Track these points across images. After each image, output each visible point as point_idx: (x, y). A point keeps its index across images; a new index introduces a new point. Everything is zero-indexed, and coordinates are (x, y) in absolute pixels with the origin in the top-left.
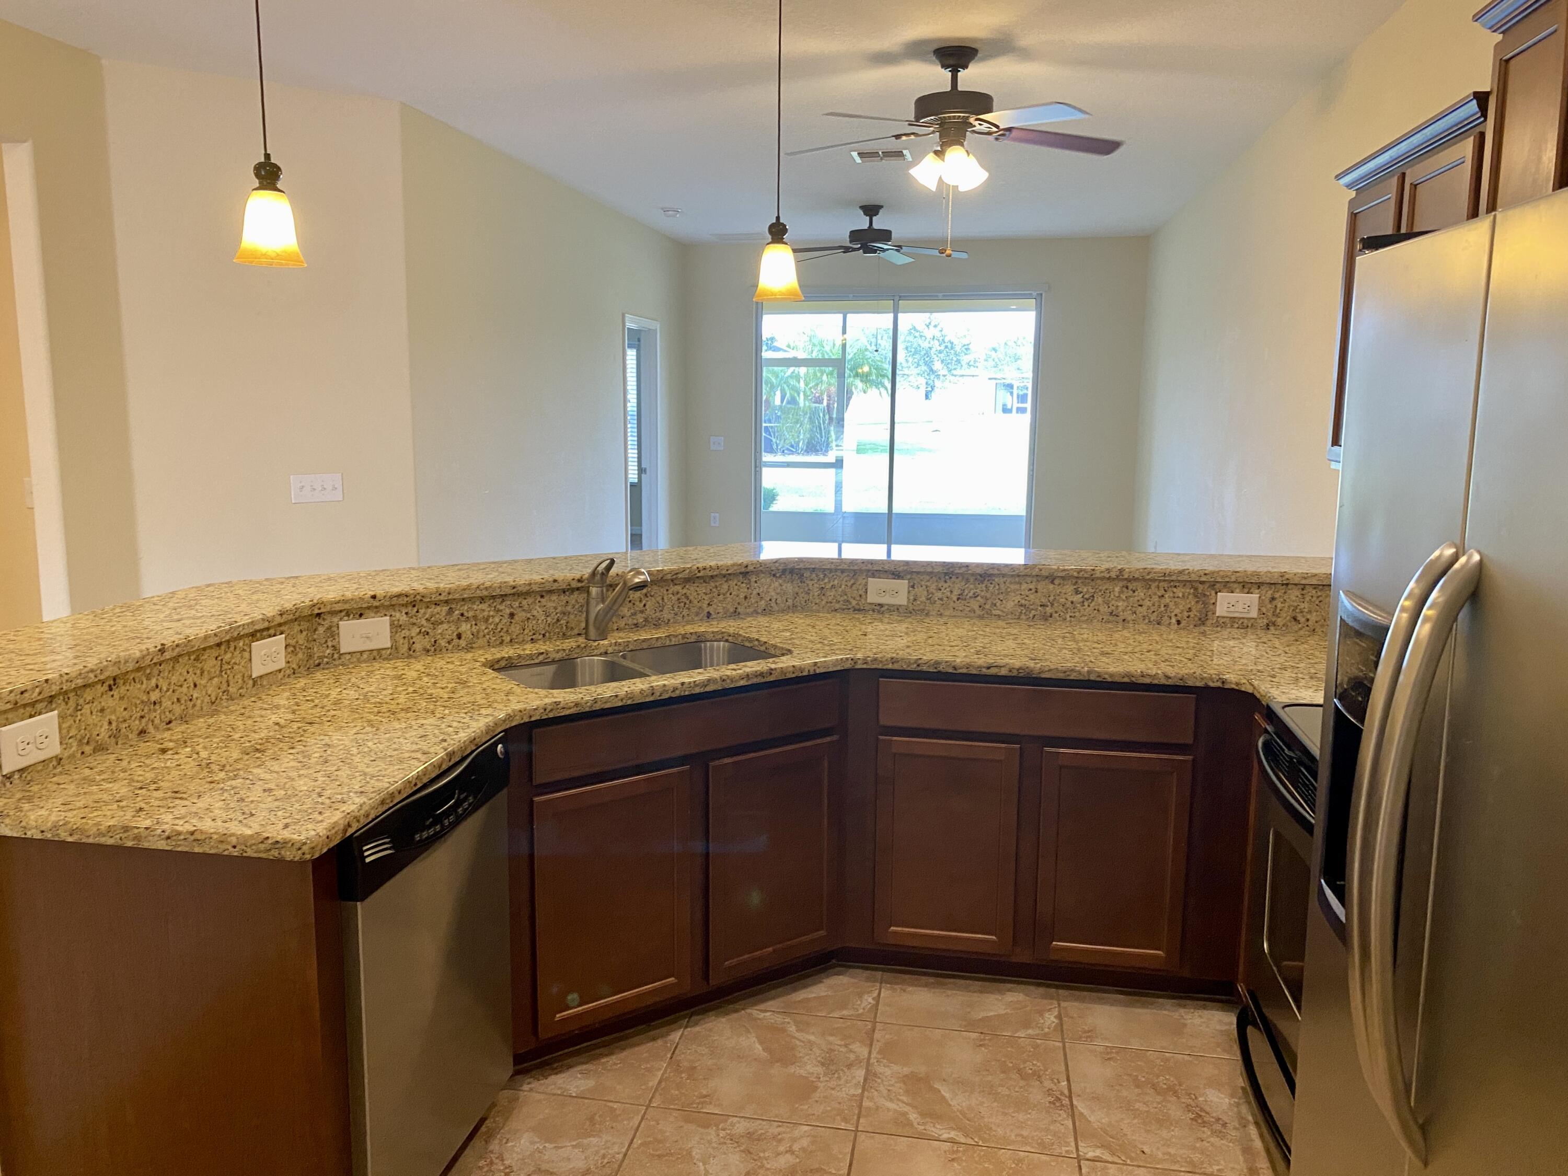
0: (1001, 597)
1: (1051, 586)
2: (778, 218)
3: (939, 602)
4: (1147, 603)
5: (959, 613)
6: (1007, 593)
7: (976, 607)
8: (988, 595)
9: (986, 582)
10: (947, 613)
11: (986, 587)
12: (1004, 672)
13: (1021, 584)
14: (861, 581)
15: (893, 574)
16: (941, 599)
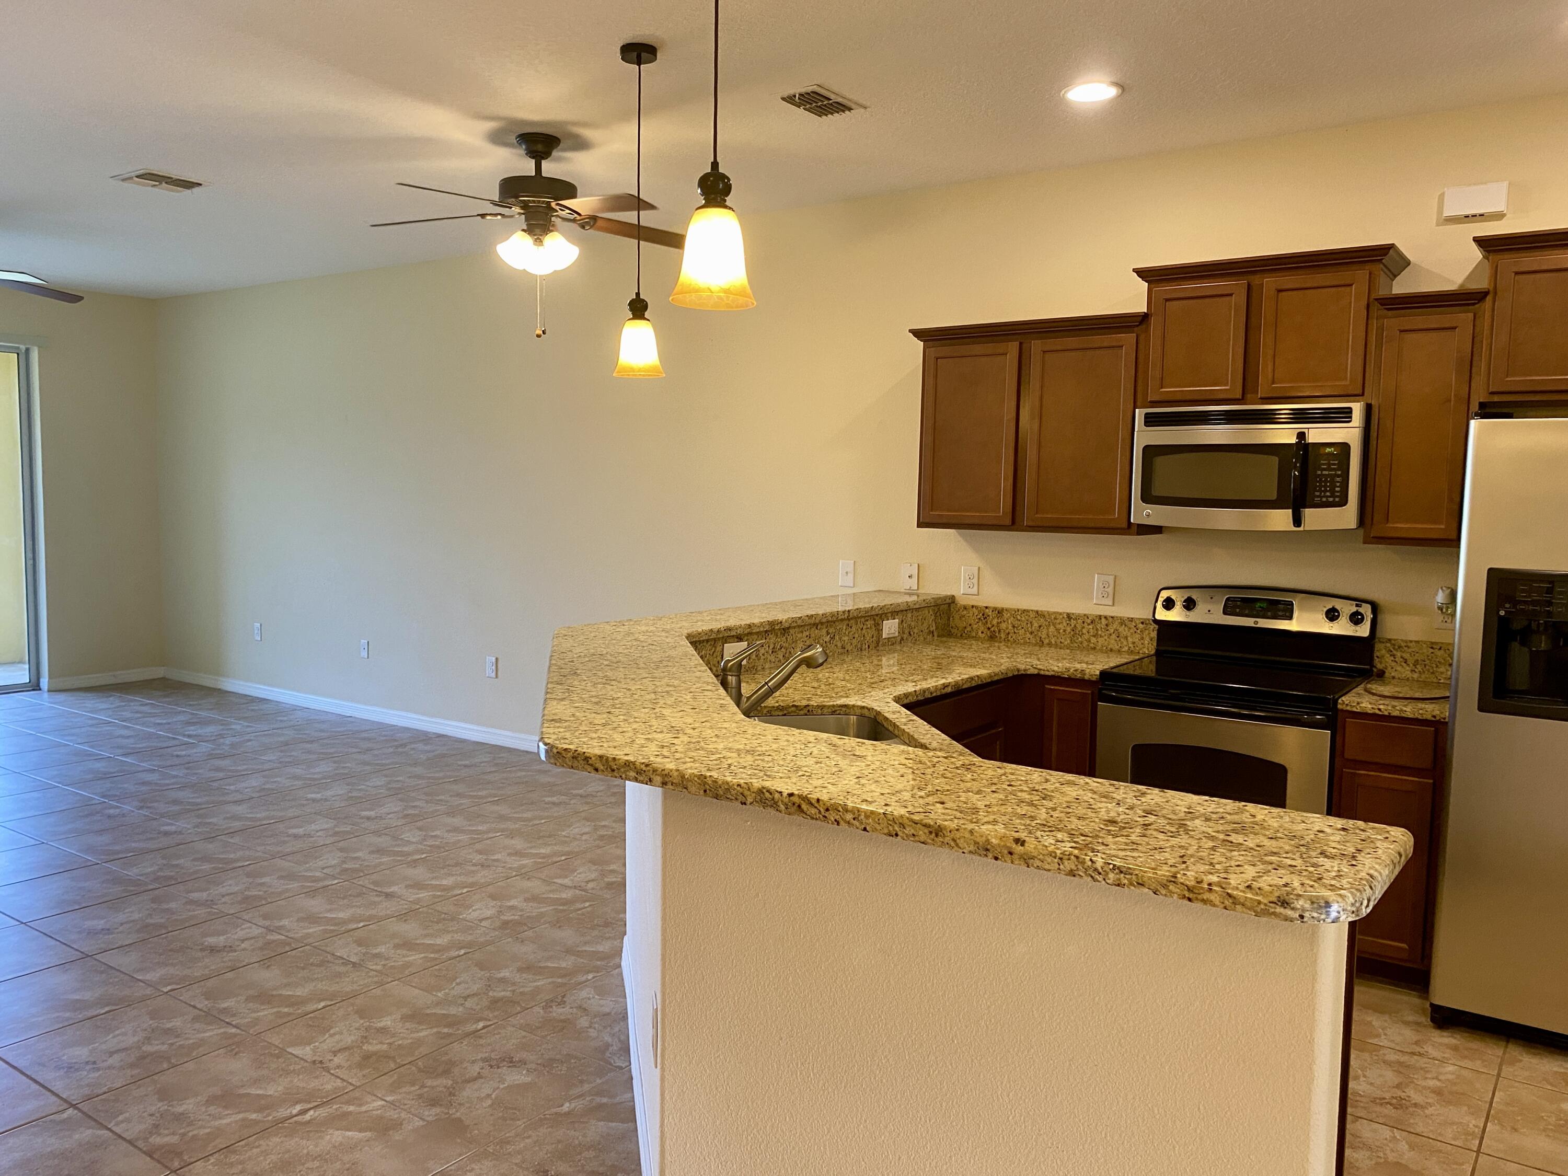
0: (793, 645)
1: (817, 631)
2: (638, 294)
3: (763, 657)
4: (856, 636)
5: (773, 665)
6: (796, 641)
7: (781, 657)
8: (787, 645)
9: (786, 635)
10: (767, 666)
11: (786, 638)
12: (949, 690)
13: (802, 632)
14: (719, 649)
15: (737, 638)
16: (763, 655)
